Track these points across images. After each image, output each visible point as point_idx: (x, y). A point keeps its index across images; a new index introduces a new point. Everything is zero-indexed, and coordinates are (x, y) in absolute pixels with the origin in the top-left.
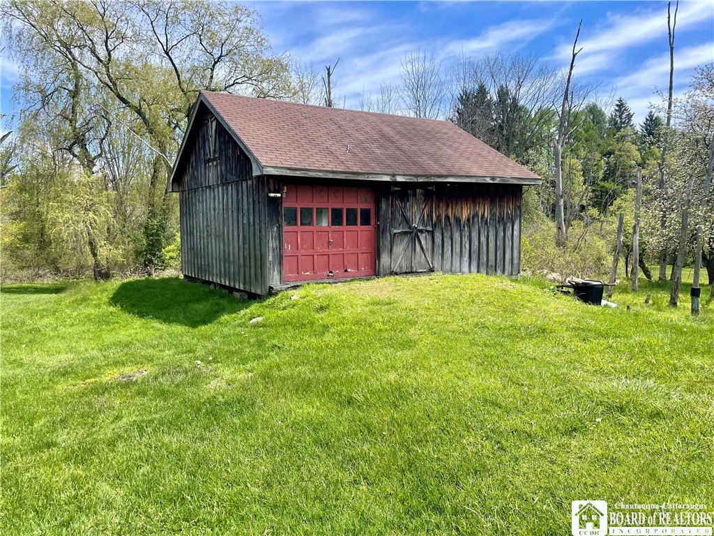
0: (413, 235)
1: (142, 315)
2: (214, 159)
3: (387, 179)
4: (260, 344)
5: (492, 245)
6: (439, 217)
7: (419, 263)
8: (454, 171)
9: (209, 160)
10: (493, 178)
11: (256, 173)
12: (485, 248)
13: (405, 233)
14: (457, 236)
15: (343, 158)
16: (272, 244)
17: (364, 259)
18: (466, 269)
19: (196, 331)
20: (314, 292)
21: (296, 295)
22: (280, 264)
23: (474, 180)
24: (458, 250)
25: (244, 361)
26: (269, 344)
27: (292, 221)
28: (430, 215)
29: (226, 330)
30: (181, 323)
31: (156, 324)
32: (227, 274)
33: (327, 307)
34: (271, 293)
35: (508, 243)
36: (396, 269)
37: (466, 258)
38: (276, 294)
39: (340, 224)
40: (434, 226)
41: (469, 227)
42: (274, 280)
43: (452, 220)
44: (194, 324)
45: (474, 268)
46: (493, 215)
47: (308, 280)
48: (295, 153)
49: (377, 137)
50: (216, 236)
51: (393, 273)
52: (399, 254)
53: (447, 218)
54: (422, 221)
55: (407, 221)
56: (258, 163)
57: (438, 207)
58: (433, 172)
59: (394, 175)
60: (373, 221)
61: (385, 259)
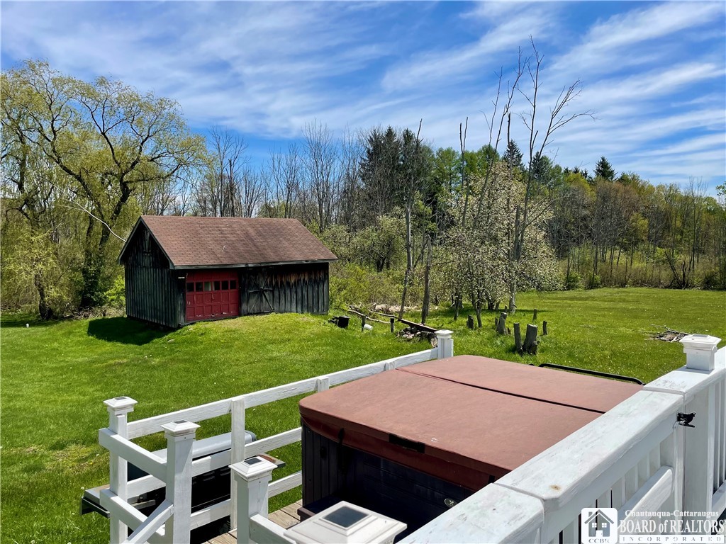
0: (261, 293)
1: (109, 340)
2: (149, 253)
3: (243, 266)
4: (172, 350)
5: (310, 295)
6: (277, 283)
7: (265, 308)
8: (284, 259)
9: (145, 252)
10: (306, 261)
11: (171, 268)
12: (306, 297)
13: (256, 293)
14: (288, 292)
15: (219, 255)
16: (180, 302)
17: (232, 307)
18: (294, 309)
19: (141, 346)
20: (201, 326)
21: (191, 328)
22: (185, 312)
23: (295, 263)
24: (289, 299)
25: (165, 356)
26: (176, 350)
27: (191, 289)
28: (271, 282)
29: (156, 346)
30: (133, 343)
31: (119, 344)
32: (156, 316)
33: (204, 334)
34: (179, 327)
35: (321, 295)
36: (251, 311)
37: (294, 304)
38: (182, 328)
39: (219, 289)
40: (274, 288)
41: (295, 286)
42: (181, 320)
43: (285, 284)
44: (140, 344)
45: (299, 309)
46: (310, 279)
47: (200, 320)
48: (192, 255)
49: (243, 237)
50: (149, 295)
51: (249, 314)
52: (253, 303)
53: (282, 282)
54: (266, 285)
55: (257, 286)
56: (173, 264)
57: (276, 277)
58: (270, 260)
59: (247, 264)
60: (237, 287)
61: (244, 307)
